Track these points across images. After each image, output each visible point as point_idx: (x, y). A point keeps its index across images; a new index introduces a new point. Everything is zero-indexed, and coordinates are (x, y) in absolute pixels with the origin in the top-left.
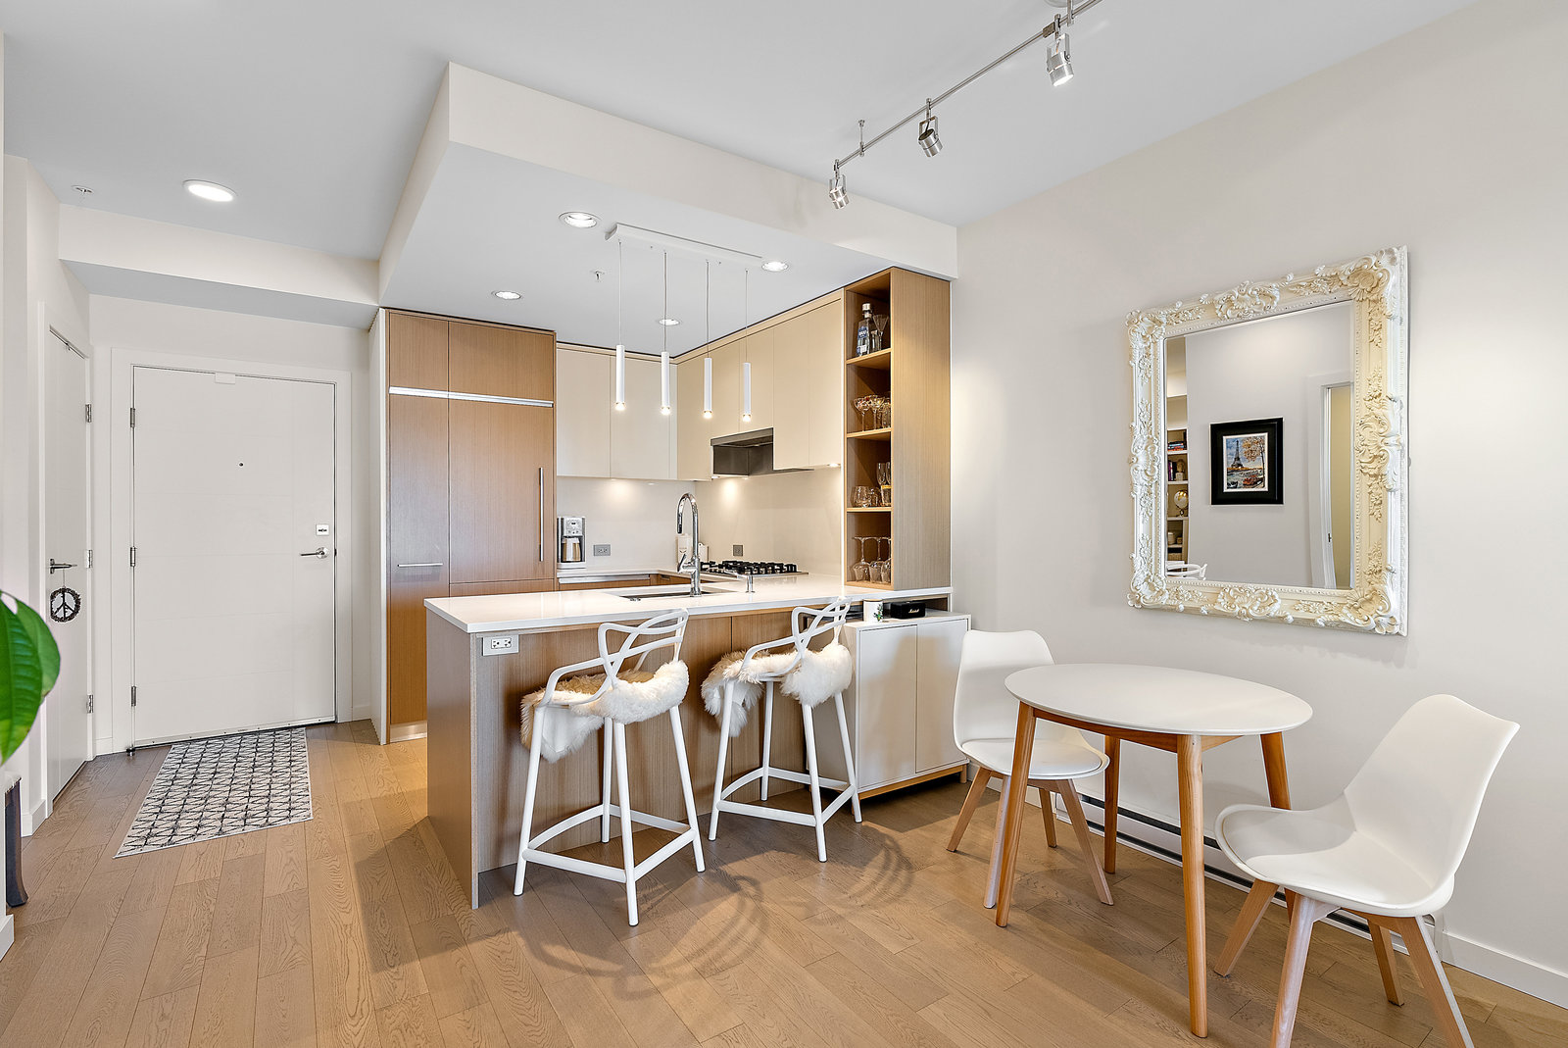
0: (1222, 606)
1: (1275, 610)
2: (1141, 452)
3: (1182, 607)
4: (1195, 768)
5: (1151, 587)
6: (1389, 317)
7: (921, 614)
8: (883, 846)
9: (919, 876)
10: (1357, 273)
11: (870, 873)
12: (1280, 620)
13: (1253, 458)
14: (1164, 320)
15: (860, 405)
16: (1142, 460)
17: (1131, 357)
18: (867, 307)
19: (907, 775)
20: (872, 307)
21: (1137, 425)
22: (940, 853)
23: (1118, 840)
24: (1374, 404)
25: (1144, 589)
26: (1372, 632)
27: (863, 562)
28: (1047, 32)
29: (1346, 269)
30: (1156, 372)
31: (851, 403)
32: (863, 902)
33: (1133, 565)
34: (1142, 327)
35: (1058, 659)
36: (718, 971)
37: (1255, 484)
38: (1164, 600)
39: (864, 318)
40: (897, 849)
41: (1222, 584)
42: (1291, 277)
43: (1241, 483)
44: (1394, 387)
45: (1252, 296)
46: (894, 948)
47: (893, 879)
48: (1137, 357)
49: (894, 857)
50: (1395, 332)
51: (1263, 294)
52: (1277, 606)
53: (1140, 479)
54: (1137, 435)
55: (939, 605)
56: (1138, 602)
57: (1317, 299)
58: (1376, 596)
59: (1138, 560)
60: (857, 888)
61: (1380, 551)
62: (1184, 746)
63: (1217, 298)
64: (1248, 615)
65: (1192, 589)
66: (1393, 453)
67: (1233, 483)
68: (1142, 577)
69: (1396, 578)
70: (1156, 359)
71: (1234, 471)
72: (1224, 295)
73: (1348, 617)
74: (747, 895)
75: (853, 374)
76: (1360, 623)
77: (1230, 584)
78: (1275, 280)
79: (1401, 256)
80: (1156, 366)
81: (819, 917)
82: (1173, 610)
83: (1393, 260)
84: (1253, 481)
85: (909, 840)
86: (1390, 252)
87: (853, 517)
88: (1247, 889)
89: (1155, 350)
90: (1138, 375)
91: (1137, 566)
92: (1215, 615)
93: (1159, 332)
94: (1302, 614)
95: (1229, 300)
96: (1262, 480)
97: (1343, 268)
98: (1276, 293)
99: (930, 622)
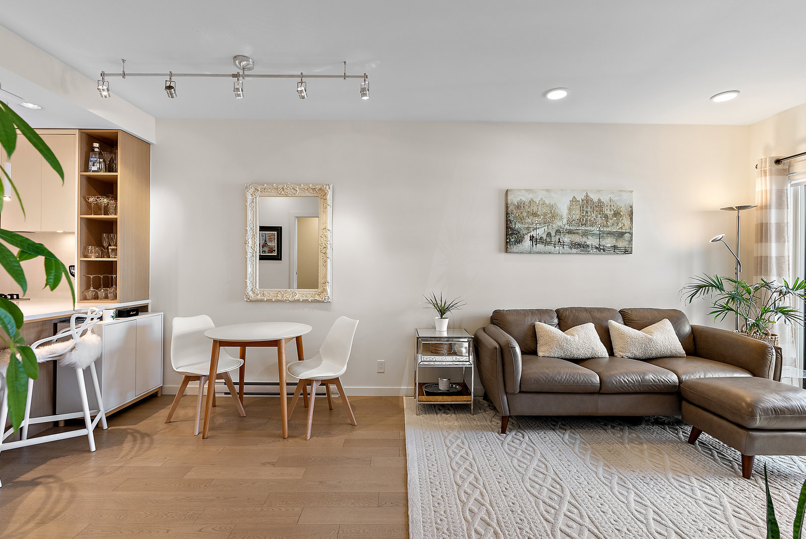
0: (280, 298)
1: (297, 297)
2: (250, 239)
3: (265, 299)
4: (283, 351)
5: (254, 293)
6: (328, 205)
7: (137, 314)
8: (128, 433)
9: (155, 437)
10: (320, 189)
11: (127, 446)
12: (298, 301)
13: (271, 241)
14: (259, 189)
15: (91, 200)
16: (250, 243)
17: (246, 201)
18: (96, 145)
19: (131, 398)
20: (100, 145)
21: (248, 228)
22: (161, 425)
23: (244, 396)
24: (324, 231)
25: (251, 293)
26: (323, 302)
27: (92, 289)
28: (234, 76)
29: (318, 187)
30: (256, 209)
31: (84, 198)
32: (130, 457)
33: (246, 284)
34: (251, 191)
35: (217, 325)
36: (55, 517)
37: (272, 252)
38: (259, 297)
39: (93, 150)
40: (138, 432)
41: (279, 290)
42: (302, 186)
43: (267, 251)
44: (329, 227)
45: (291, 189)
46: (159, 465)
47: (142, 443)
48: (249, 201)
49: (138, 435)
50: (329, 209)
51: (294, 189)
52: (297, 296)
53: (249, 250)
54: (249, 233)
55: (143, 309)
56: (249, 299)
57: (310, 195)
58: (325, 290)
59: (248, 282)
60: (123, 454)
61: (325, 277)
62: (280, 343)
63: (279, 186)
64: (288, 300)
65: (269, 292)
66: (329, 246)
67: (264, 251)
68: (250, 289)
69: (329, 284)
70: (256, 204)
71: (264, 246)
72: (281, 186)
73: (317, 298)
74: (49, 483)
75: (84, 181)
76: (321, 299)
77: (282, 290)
78: (297, 185)
79: (331, 186)
80: (256, 207)
81: (108, 471)
82: (262, 301)
83: (329, 188)
84: (271, 251)
85: (142, 426)
86: (329, 185)
87: (84, 264)
88: (292, 396)
89: (256, 200)
90: (249, 209)
91: (248, 284)
92: (277, 301)
93: (257, 194)
94: (305, 298)
95: (283, 188)
96: (275, 250)
97: (317, 187)
98: (298, 189)
99: (141, 318)
